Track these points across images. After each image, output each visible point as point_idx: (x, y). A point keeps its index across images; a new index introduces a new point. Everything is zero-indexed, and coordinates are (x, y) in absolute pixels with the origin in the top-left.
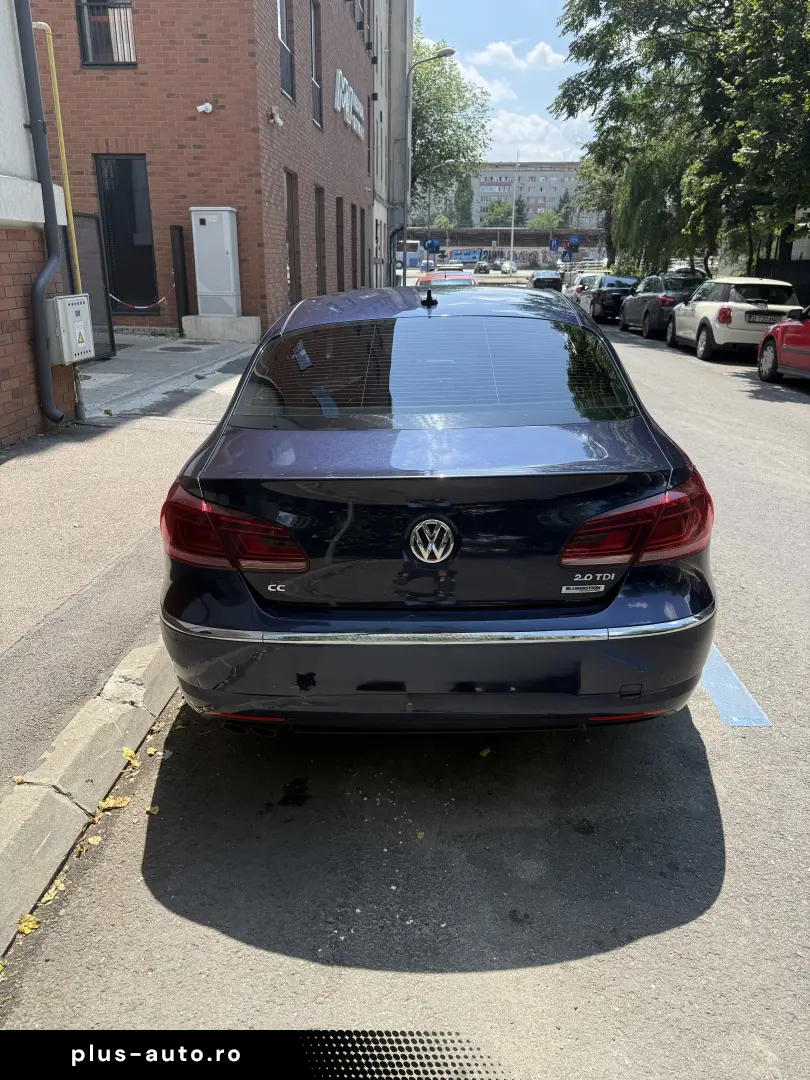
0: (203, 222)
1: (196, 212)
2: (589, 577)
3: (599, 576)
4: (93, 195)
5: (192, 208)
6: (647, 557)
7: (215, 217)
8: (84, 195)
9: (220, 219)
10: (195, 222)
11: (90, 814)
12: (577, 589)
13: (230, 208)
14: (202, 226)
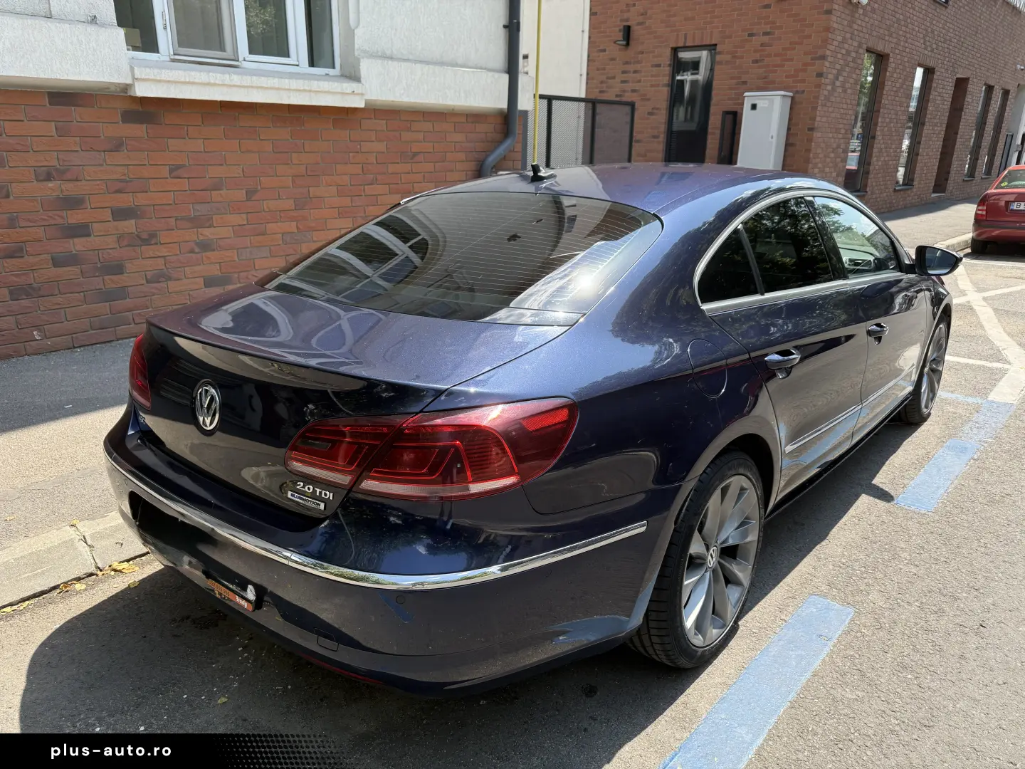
0: (754, 107)
1: (750, 97)
2: (309, 489)
3: (318, 490)
4: (665, 85)
5: (746, 94)
6: (369, 485)
7: (766, 102)
8: (658, 85)
9: (772, 103)
10: (747, 106)
11: (99, 568)
12: (300, 498)
13: (783, 93)
14: (753, 111)
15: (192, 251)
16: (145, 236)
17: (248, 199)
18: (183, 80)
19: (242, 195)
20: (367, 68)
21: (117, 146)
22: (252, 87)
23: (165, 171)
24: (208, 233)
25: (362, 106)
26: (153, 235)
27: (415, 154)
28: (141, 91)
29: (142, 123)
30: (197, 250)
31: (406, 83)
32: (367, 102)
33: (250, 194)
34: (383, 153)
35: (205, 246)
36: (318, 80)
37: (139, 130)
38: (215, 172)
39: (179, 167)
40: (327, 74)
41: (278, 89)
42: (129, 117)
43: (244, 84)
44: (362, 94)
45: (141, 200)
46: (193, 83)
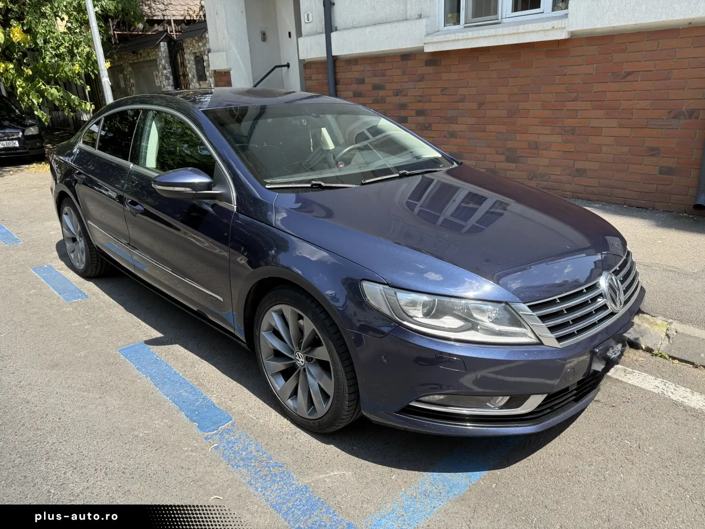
15: (445, 137)
16: (427, 125)
17: (479, 109)
19: (474, 106)
21: (422, 78)
23: (439, 91)
24: (454, 127)
25: (566, 37)
26: (430, 125)
27: (628, 74)
28: (428, 49)
29: (432, 65)
30: (448, 136)
32: (573, 34)
33: (481, 104)
35: (453, 135)
38: (462, 91)
39: (445, 89)
42: (428, 63)
45: (427, 106)
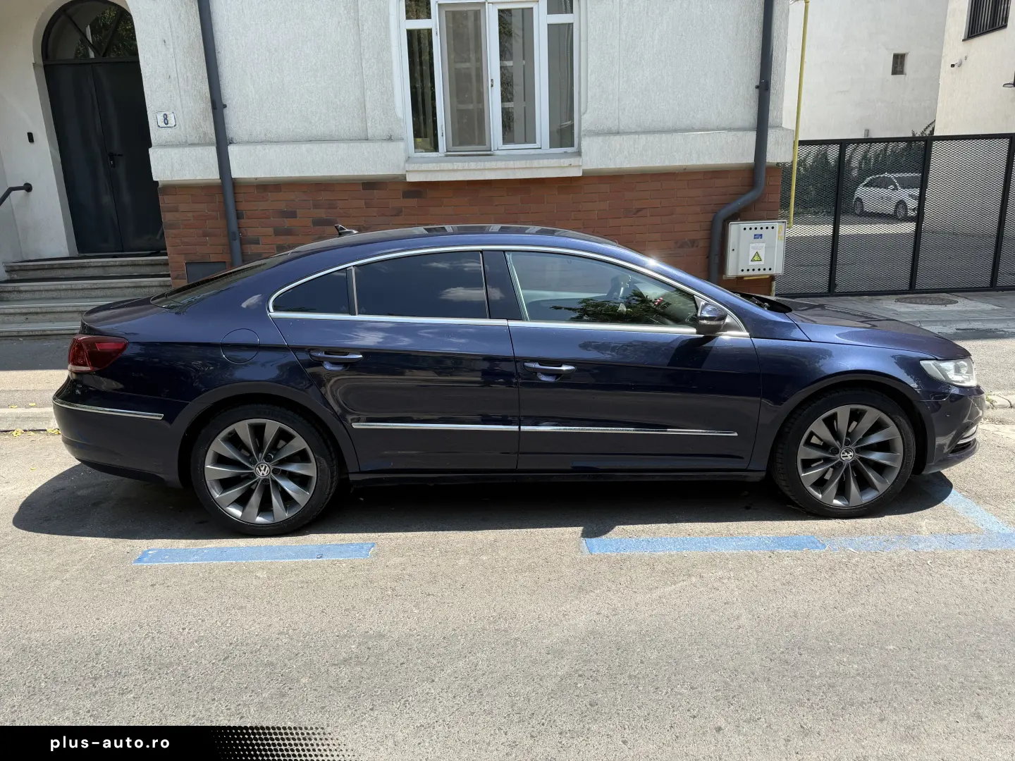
18: (436, 169)
20: (587, 144)
22: (485, 169)
25: (581, 175)
27: (639, 210)
28: (411, 178)
29: (414, 198)
31: (628, 152)
32: (584, 172)
34: (605, 210)
36: (538, 159)
37: (413, 202)
40: (565, 152)
41: (506, 169)
42: (407, 194)
43: (479, 167)
44: (580, 166)
46: (443, 171)
